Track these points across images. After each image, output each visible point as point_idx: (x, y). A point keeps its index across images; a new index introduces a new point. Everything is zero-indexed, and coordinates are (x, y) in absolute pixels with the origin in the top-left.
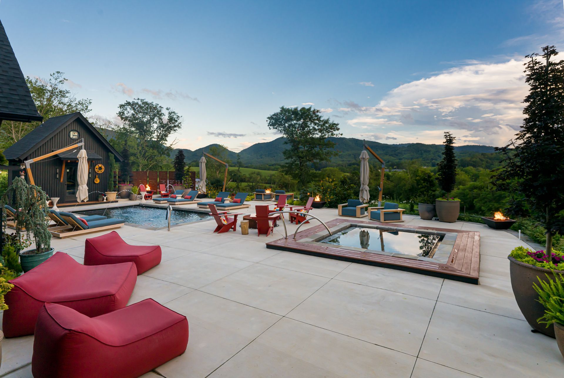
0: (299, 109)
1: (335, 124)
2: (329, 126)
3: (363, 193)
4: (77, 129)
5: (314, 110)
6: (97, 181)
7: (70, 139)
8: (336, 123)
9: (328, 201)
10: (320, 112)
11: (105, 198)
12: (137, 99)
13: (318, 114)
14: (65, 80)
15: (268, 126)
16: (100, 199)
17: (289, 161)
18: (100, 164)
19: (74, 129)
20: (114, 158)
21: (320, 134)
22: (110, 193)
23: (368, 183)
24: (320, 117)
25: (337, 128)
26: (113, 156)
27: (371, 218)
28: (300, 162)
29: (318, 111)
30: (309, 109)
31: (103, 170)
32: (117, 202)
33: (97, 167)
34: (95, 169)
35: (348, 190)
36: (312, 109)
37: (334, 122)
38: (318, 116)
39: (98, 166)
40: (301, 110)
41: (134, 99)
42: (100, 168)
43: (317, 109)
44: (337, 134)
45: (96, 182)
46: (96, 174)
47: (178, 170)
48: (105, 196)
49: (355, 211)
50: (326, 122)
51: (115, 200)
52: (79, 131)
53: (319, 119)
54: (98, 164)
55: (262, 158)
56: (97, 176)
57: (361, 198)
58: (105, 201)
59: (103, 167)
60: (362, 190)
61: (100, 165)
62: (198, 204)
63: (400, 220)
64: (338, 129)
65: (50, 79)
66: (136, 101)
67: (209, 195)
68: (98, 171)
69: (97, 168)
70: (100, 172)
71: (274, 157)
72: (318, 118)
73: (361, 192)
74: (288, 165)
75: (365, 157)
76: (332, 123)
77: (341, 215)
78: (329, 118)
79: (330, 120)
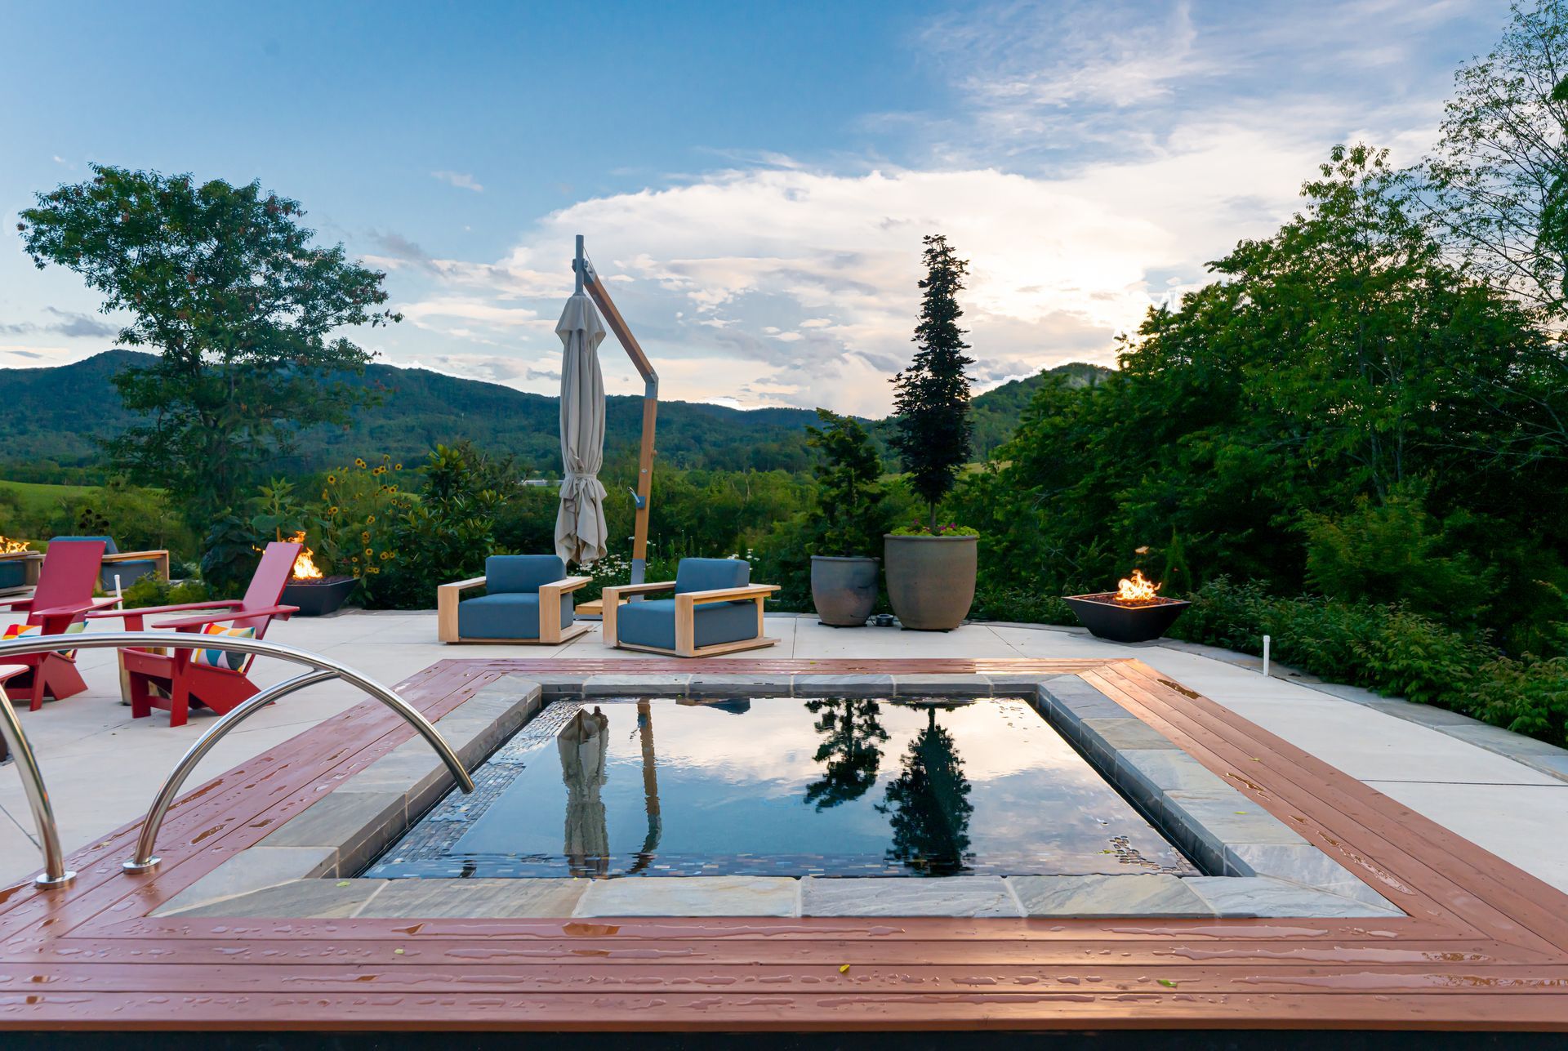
0: (196, 185)
1: (365, 274)
2: (343, 278)
3: (577, 514)
5: (273, 199)
8: (373, 271)
9: (370, 577)
10: (299, 213)
13: (291, 217)
15: (30, 249)
17: (151, 419)
21: (300, 310)
23: (597, 468)
24: (301, 236)
25: (374, 292)
27: (619, 638)
29: (289, 207)
30: (248, 194)
35: (469, 515)
36: (262, 196)
37: (362, 268)
38: (287, 228)
40: (205, 193)
43: (282, 195)
44: (376, 316)
49: (534, 609)
50: (329, 260)
53: (293, 241)
57: (567, 543)
60: (573, 500)
63: (754, 636)
64: (380, 298)
72: (289, 238)
73: (566, 509)
74: (144, 439)
75: (585, 328)
76: (354, 268)
77: (457, 640)
78: (338, 249)
79: (343, 254)
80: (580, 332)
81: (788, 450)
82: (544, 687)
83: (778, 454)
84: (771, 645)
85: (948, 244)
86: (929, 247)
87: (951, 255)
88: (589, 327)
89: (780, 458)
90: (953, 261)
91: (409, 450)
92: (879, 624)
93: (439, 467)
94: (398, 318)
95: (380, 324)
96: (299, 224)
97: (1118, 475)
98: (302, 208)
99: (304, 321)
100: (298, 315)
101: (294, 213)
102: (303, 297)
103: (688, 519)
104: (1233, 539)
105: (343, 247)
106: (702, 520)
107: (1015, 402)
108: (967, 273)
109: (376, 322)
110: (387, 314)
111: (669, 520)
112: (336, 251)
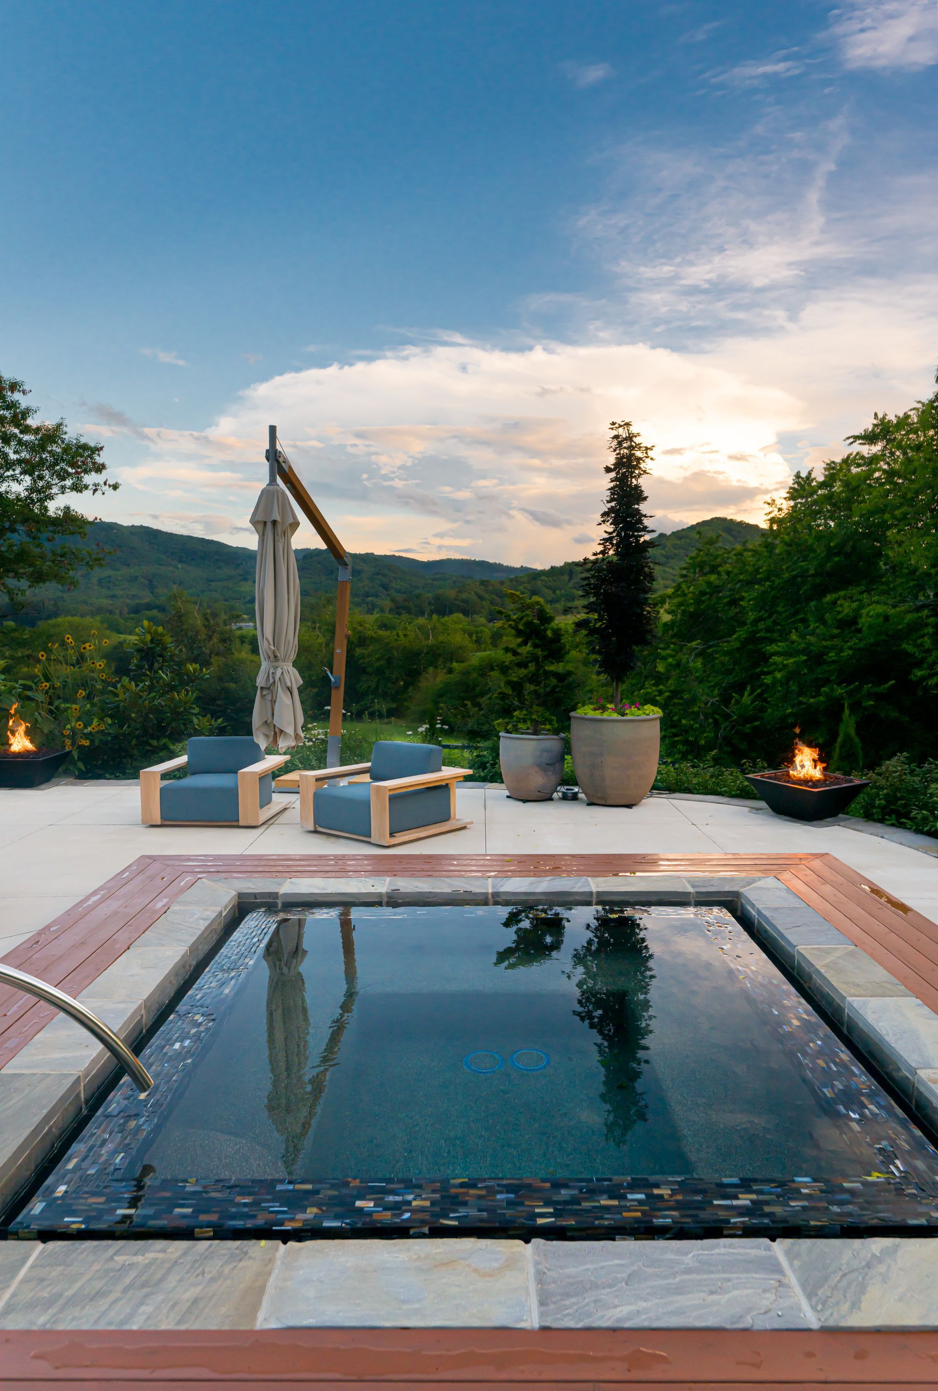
1: (85, 447)
2: (66, 450)
3: (273, 702)
8: (92, 444)
9: (81, 747)
10: (24, 392)
13: (17, 396)
21: (27, 480)
23: (293, 657)
24: (26, 413)
25: (94, 463)
27: (316, 822)
29: (14, 387)
35: (172, 688)
37: (83, 440)
38: (13, 406)
43: (8, 376)
44: (95, 485)
49: (232, 794)
50: (51, 436)
53: (19, 417)
57: (264, 730)
60: (270, 688)
64: (100, 468)
72: (15, 416)
73: (263, 696)
75: (278, 519)
76: (75, 441)
77: (159, 823)
78: (61, 424)
79: (65, 429)
80: (274, 522)
81: (464, 596)
82: (240, 895)
83: (456, 599)
84: (464, 828)
85: (634, 429)
86: (615, 433)
87: (637, 440)
88: (283, 518)
89: (457, 602)
90: (638, 446)
91: (134, 597)
92: (565, 798)
93: (145, 643)
94: (115, 487)
95: (99, 492)
96: (24, 401)
97: (769, 630)
98: (26, 387)
99: (31, 490)
100: (25, 484)
101: (19, 391)
102: (29, 468)
103: (378, 660)
104: (876, 690)
105: (65, 423)
106: (389, 661)
107: (663, 552)
108: (652, 459)
109: (95, 491)
110: (105, 483)
111: (361, 661)
112: (59, 426)
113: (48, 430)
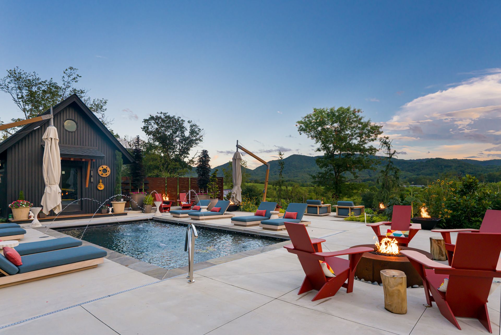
1: (376, 127)
2: (371, 128)
4: (73, 118)
5: (354, 110)
6: (101, 187)
7: (64, 131)
8: (379, 126)
11: (110, 209)
12: (160, 113)
13: (360, 113)
14: (78, 77)
15: (299, 131)
16: (104, 211)
17: (323, 170)
18: (104, 164)
19: (70, 118)
20: (122, 158)
22: (117, 202)
24: (360, 119)
25: (380, 131)
26: (121, 154)
28: (335, 172)
29: (358, 111)
30: (348, 110)
31: (108, 173)
32: (126, 214)
33: (101, 168)
34: (99, 172)
35: (482, 199)
36: (352, 109)
37: (376, 125)
38: (358, 117)
39: (103, 167)
40: (338, 111)
41: (158, 113)
42: (105, 171)
43: (357, 108)
45: (99, 188)
46: (100, 178)
47: (202, 175)
48: (111, 206)
51: (123, 211)
52: (76, 120)
54: (102, 165)
55: (275, 175)
56: (101, 181)
58: (110, 213)
59: (108, 169)
61: (105, 167)
62: (233, 219)
64: (380, 133)
65: (63, 77)
66: (159, 115)
67: (242, 207)
68: (102, 174)
69: (100, 171)
70: (104, 175)
71: (288, 173)
72: (358, 119)
74: (321, 175)
76: (373, 125)
79: (371, 122)
93: (468, 182)
96: (360, 115)
98: (362, 111)
99: (360, 141)
100: (358, 140)
102: (360, 135)
112: (369, 121)
113: (365, 123)
